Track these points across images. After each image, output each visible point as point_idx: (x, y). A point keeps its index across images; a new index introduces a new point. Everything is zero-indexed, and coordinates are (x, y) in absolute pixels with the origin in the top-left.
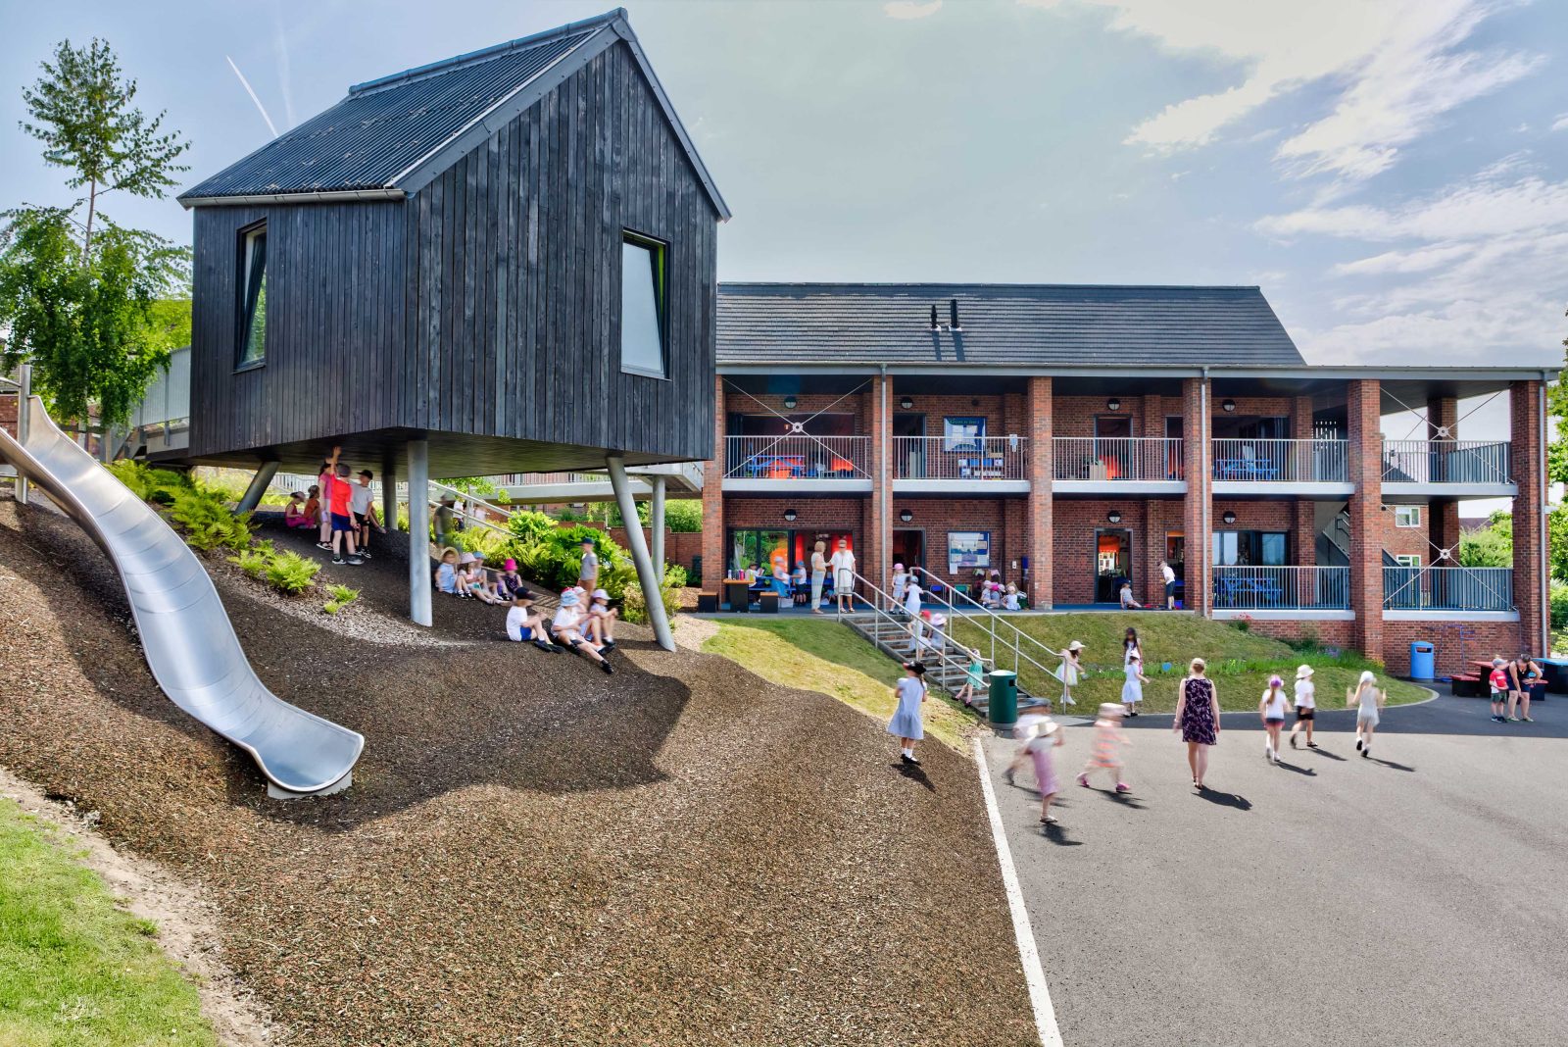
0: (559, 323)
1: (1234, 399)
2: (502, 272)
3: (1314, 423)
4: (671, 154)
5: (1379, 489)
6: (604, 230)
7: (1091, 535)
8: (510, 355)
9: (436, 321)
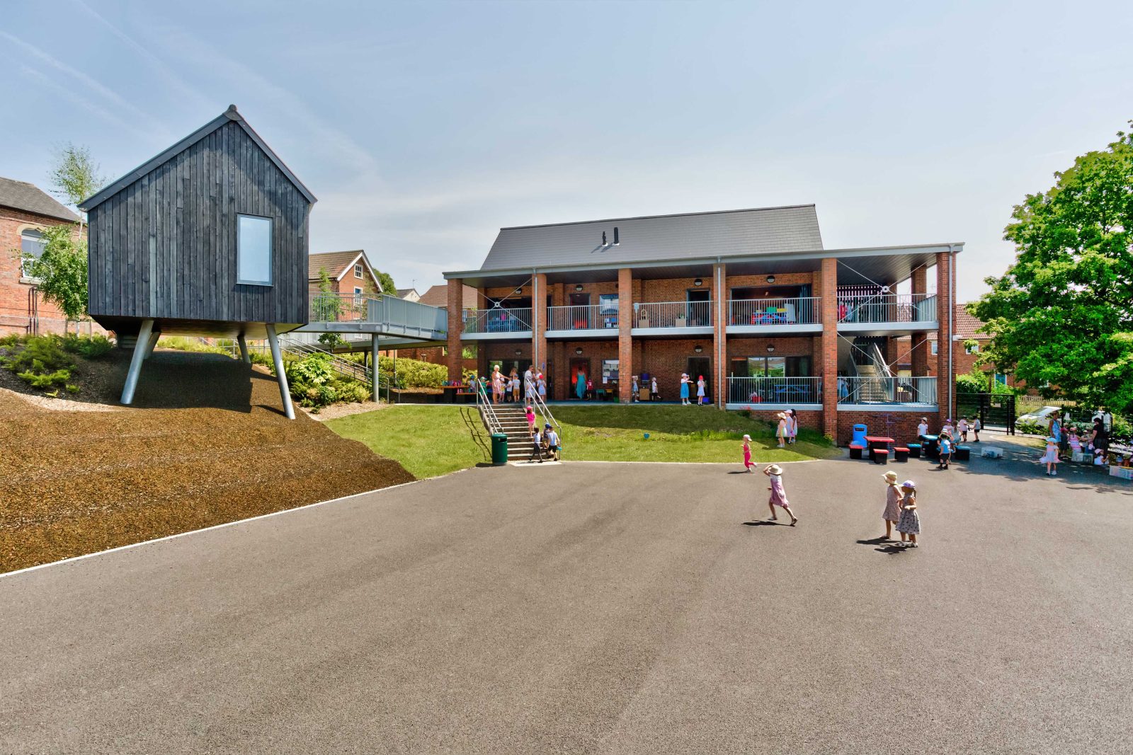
0: (192, 263)
1: (775, 275)
2: (152, 241)
3: (838, 288)
4: (273, 173)
5: (835, 327)
6: (223, 215)
7: (684, 360)
8: (158, 280)
9: (109, 266)
